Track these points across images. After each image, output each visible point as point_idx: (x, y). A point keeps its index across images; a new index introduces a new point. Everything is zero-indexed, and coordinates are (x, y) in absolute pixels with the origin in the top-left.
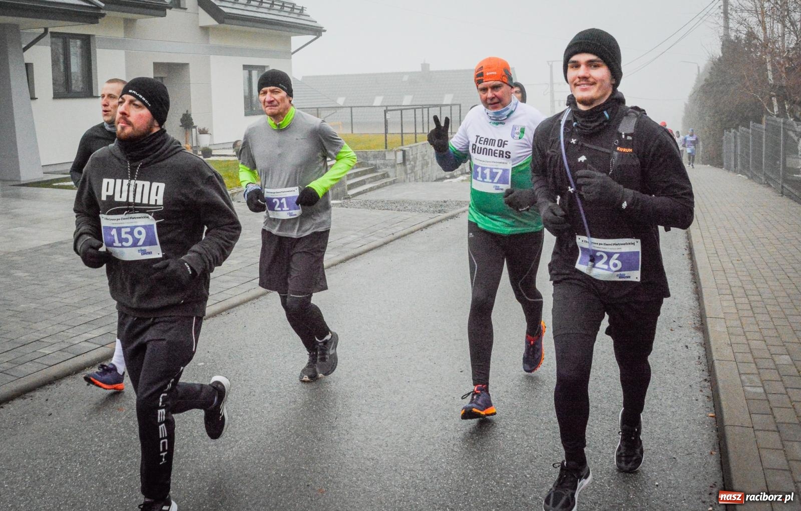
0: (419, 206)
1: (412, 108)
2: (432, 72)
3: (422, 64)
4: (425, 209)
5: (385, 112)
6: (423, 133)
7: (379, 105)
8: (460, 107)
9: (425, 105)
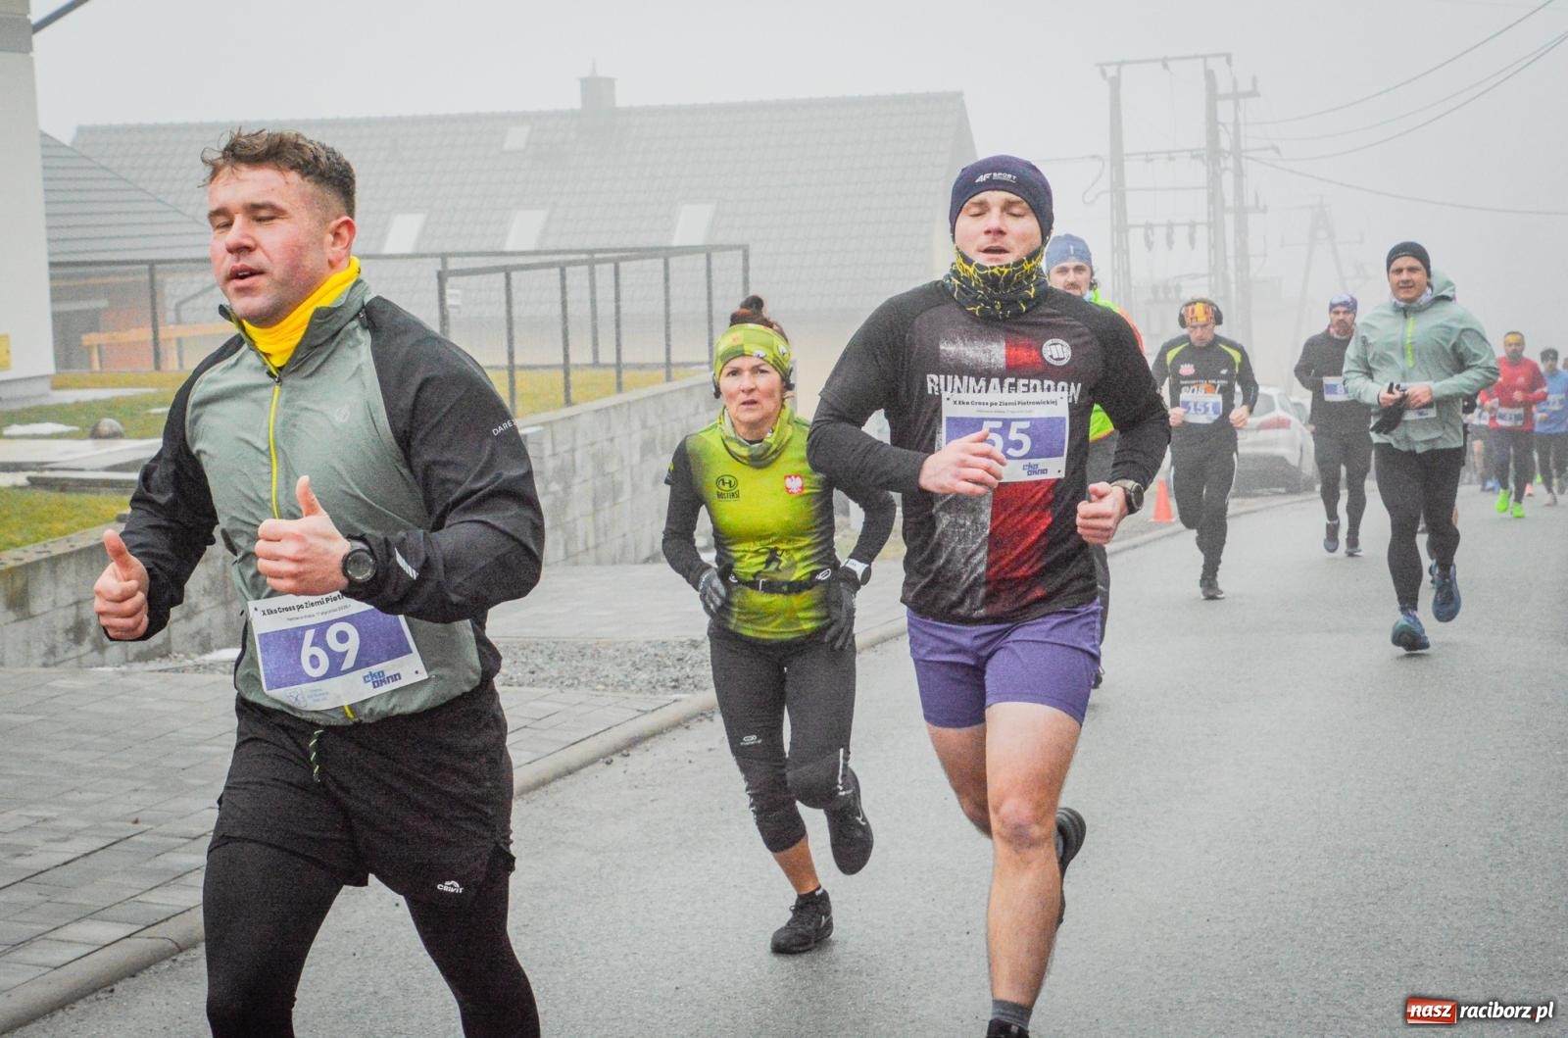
0: (589, 663)
1: (551, 265)
2: (630, 112)
3: (582, 82)
4: (617, 674)
5: (441, 278)
6: (596, 364)
7: (408, 249)
8: (746, 258)
9: (602, 243)
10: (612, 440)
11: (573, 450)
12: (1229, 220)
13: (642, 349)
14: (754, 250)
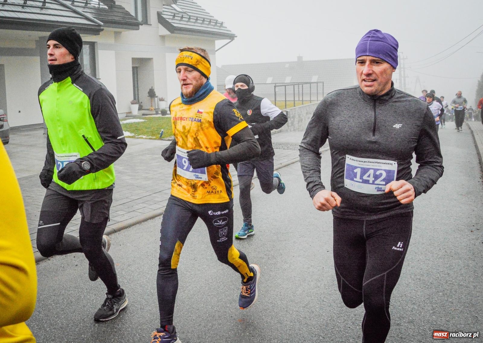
1: (292, 85)
2: (305, 62)
3: (298, 57)
5: (275, 87)
6: (299, 100)
7: (270, 83)
9: (300, 82)
10: (301, 112)
11: (295, 113)
12: (403, 79)
13: (307, 98)
14: (324, 83)
